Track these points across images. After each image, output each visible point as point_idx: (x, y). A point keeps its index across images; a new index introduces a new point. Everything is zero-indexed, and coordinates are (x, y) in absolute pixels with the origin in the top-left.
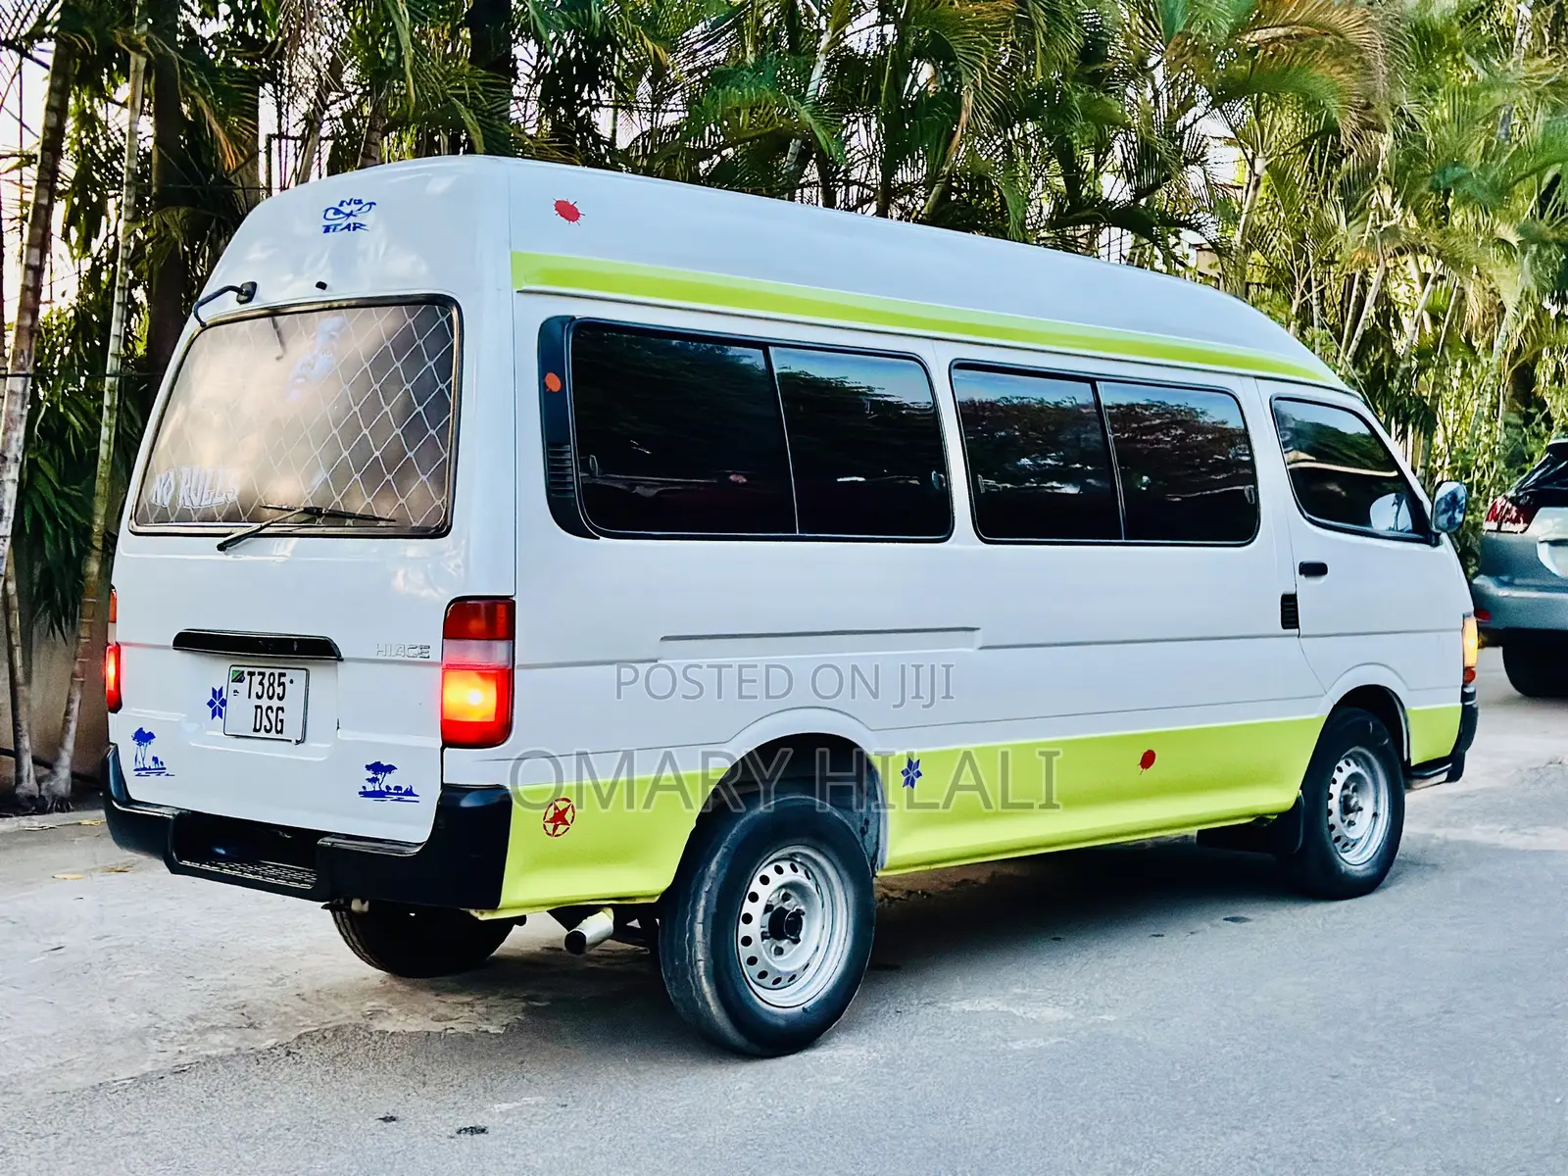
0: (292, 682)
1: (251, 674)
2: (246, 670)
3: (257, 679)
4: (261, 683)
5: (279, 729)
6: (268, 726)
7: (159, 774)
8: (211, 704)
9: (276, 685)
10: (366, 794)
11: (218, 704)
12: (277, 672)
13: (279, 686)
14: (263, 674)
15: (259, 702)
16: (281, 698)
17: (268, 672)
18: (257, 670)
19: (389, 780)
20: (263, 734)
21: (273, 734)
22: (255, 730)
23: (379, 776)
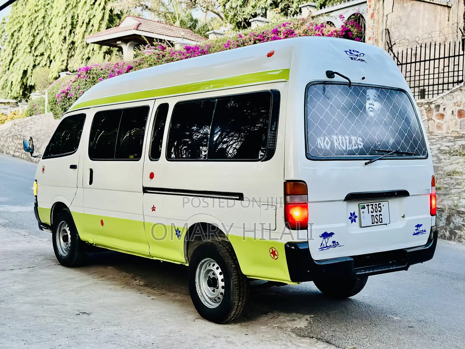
0: (383, 206)
1: (368, 206)
2: (365, 204)
3: (370, 207)
4: (372, 208)
5: (381, 221)
6: (377, 221)
7: (335, 247)
8: (350, 218)
9: (378, 207)
10: (415, 234)
11: (353, 218)
12: (377, 203)
13: (379, 207)
14: (372, 205)
15: (372, 214)
16: (380, 212)
17: (374, 204)
18: (370, 204)
19: (421, 229)
20: (375, 224)
21: (379, 223)
22: (373, 223)
23: (418, 228)
